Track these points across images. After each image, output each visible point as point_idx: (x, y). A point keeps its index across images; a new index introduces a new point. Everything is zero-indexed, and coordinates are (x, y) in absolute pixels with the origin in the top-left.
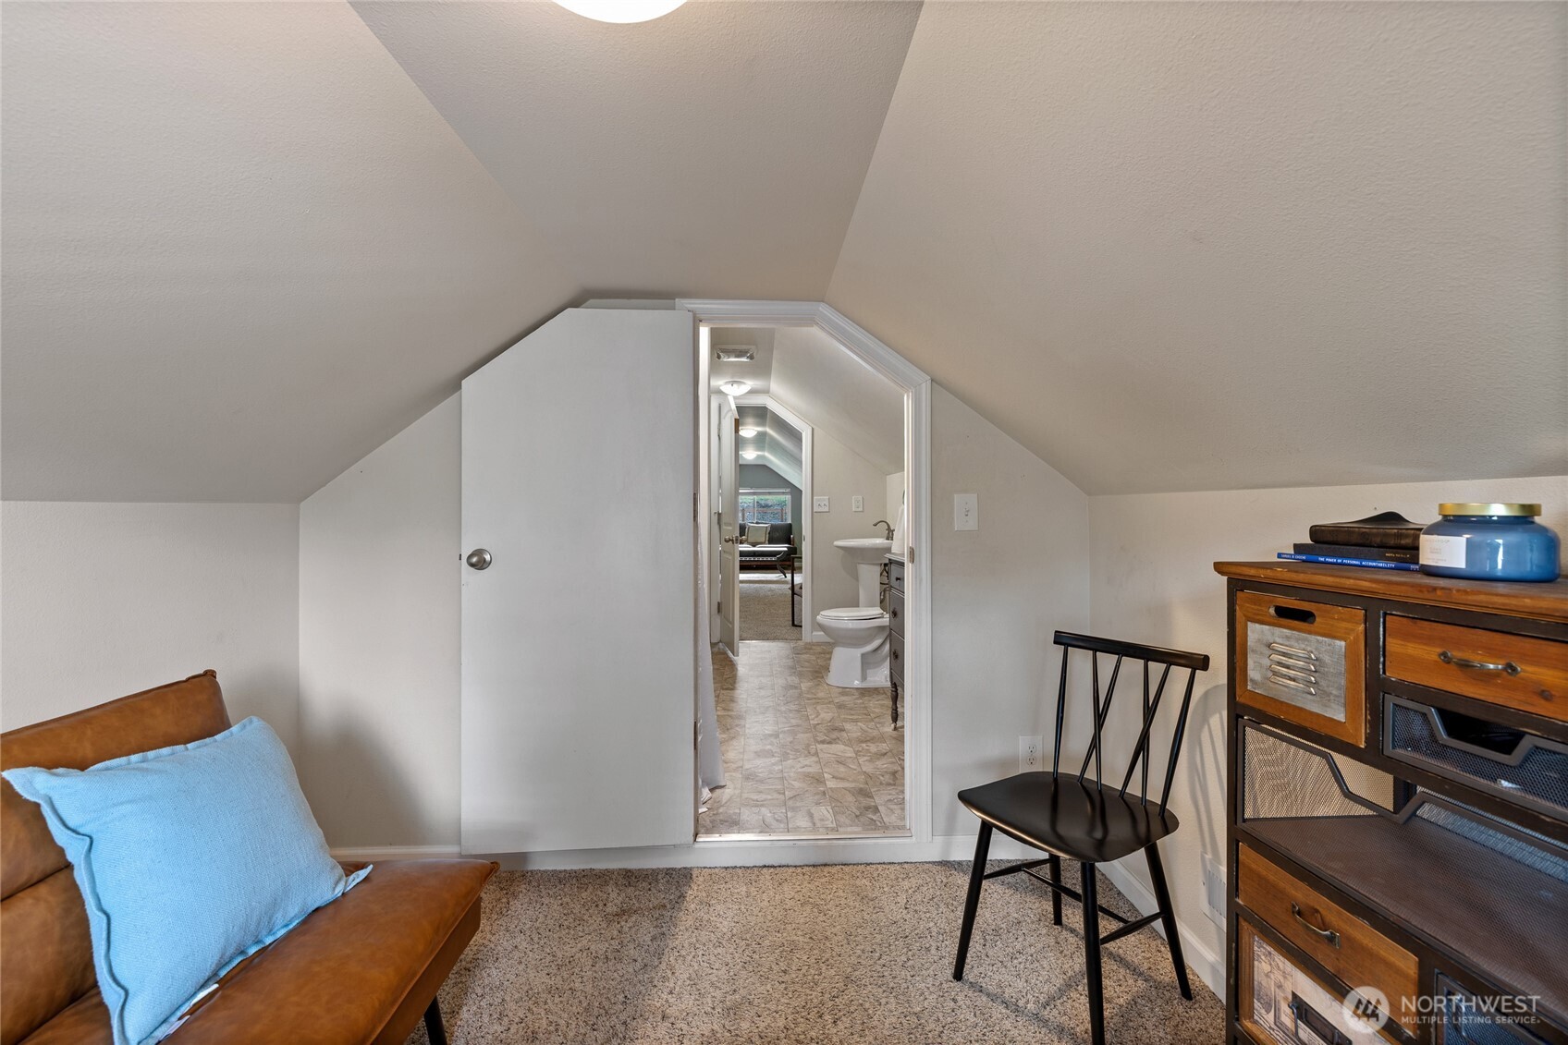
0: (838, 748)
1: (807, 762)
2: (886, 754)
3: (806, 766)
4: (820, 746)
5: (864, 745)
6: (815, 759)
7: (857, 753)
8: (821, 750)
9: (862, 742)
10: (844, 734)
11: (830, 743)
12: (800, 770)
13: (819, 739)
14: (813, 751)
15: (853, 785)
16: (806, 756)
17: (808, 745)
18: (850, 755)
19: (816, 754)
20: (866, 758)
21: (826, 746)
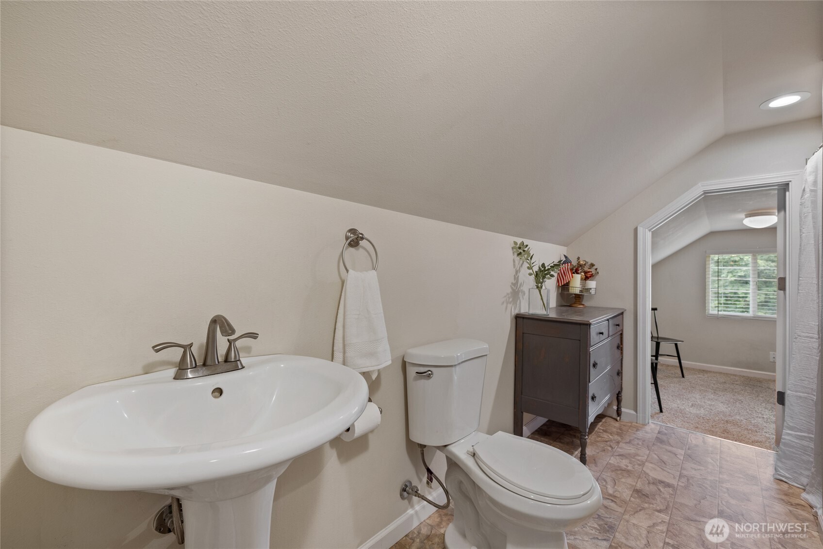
0: (655, 473)
1: (694, 472)
2: (619, 455)
3: (695, 470)
4: (674, 482)
5: (630, 468)
6: (685, 472)
7: (642, 464)
8: (674, 478)
9: (628, 471)
10: (639, 486)
11: (661, 482)
12: (703, 468)
13: (670, 490)
14: (684, 480)
15: (664, 446)
16: (692, 478)
17: (686, 487)
18: (651, 465)
19: (681, 476)
20: (639, 458)
21: (667, 480)
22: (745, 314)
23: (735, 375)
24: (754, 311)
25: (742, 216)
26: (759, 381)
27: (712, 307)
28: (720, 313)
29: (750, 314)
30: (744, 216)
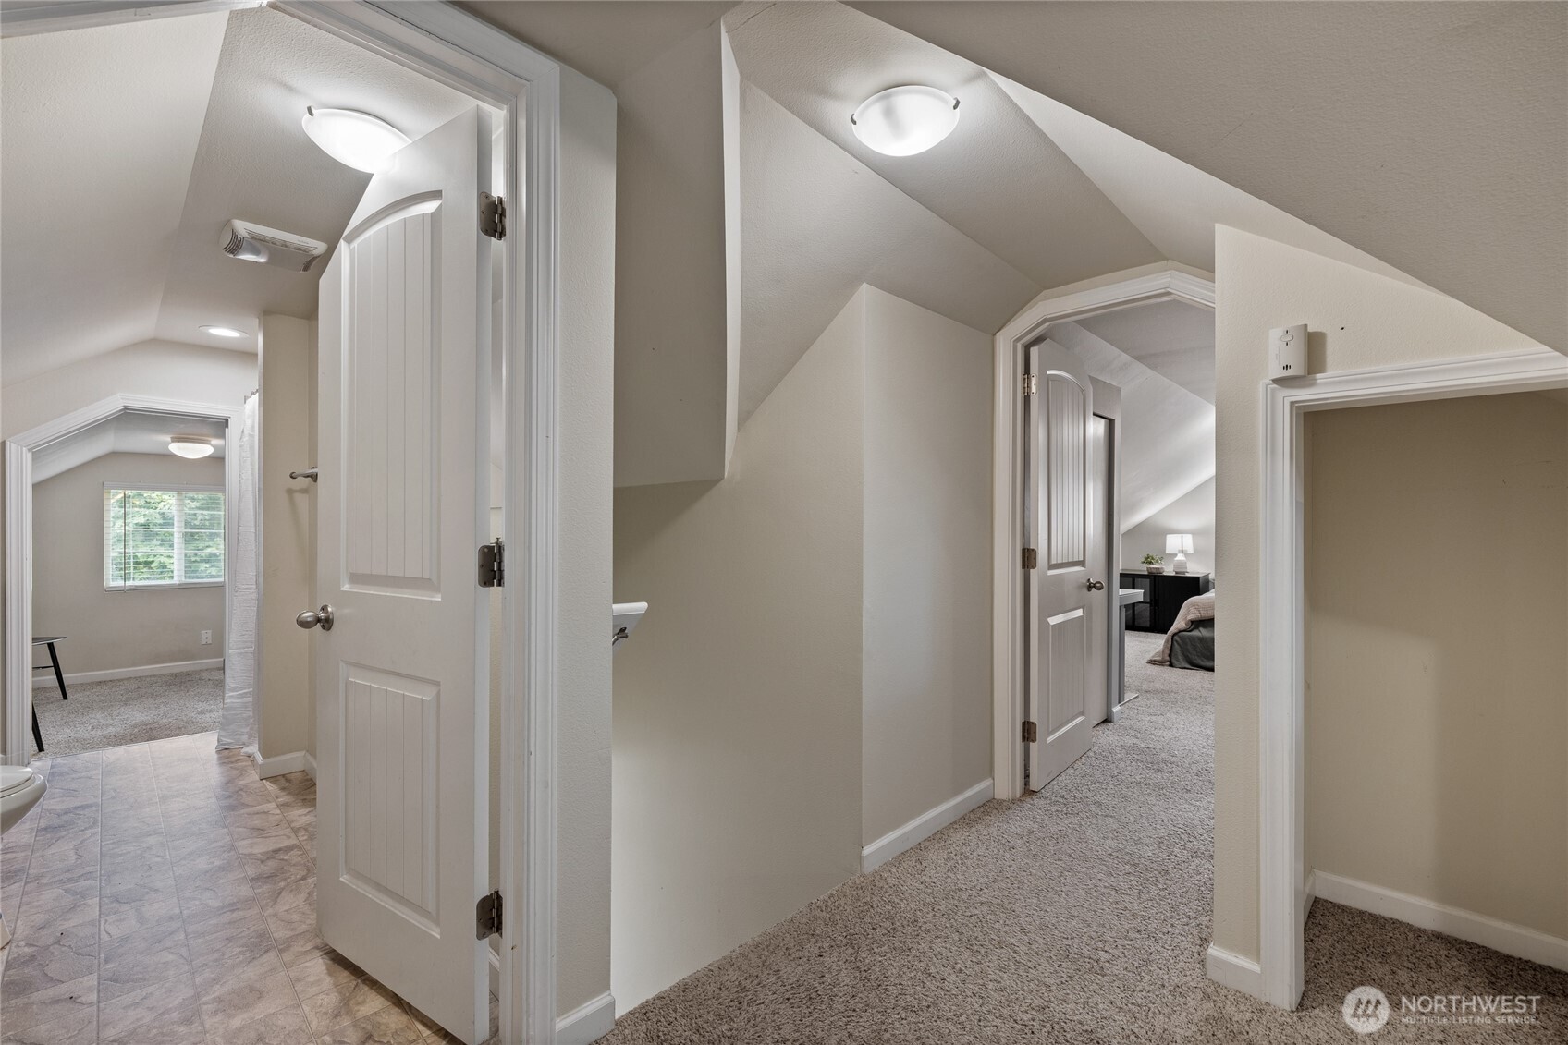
22: (167, 582)
23: (154, 676)
24: (179, 576)
25: (168, 438)
26: (188, 674)
27: (113, 580)
28: (128, 583)
29: (176, 581)
30: (169, 439)
